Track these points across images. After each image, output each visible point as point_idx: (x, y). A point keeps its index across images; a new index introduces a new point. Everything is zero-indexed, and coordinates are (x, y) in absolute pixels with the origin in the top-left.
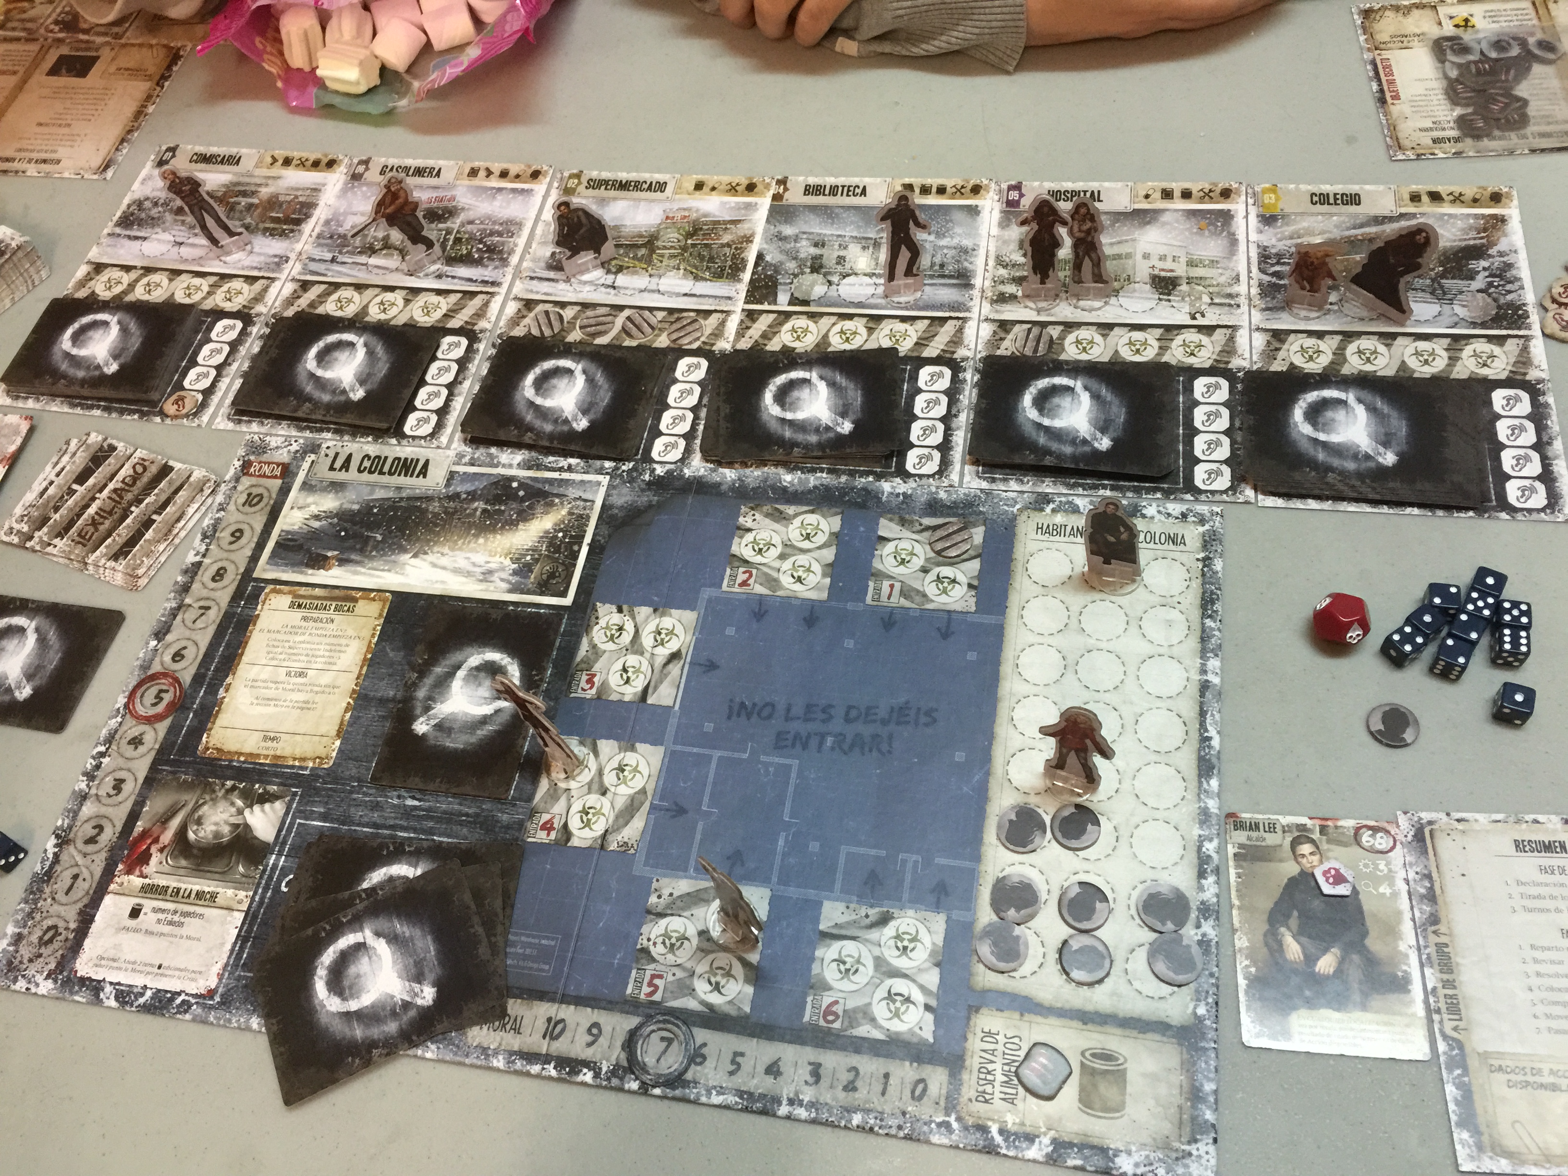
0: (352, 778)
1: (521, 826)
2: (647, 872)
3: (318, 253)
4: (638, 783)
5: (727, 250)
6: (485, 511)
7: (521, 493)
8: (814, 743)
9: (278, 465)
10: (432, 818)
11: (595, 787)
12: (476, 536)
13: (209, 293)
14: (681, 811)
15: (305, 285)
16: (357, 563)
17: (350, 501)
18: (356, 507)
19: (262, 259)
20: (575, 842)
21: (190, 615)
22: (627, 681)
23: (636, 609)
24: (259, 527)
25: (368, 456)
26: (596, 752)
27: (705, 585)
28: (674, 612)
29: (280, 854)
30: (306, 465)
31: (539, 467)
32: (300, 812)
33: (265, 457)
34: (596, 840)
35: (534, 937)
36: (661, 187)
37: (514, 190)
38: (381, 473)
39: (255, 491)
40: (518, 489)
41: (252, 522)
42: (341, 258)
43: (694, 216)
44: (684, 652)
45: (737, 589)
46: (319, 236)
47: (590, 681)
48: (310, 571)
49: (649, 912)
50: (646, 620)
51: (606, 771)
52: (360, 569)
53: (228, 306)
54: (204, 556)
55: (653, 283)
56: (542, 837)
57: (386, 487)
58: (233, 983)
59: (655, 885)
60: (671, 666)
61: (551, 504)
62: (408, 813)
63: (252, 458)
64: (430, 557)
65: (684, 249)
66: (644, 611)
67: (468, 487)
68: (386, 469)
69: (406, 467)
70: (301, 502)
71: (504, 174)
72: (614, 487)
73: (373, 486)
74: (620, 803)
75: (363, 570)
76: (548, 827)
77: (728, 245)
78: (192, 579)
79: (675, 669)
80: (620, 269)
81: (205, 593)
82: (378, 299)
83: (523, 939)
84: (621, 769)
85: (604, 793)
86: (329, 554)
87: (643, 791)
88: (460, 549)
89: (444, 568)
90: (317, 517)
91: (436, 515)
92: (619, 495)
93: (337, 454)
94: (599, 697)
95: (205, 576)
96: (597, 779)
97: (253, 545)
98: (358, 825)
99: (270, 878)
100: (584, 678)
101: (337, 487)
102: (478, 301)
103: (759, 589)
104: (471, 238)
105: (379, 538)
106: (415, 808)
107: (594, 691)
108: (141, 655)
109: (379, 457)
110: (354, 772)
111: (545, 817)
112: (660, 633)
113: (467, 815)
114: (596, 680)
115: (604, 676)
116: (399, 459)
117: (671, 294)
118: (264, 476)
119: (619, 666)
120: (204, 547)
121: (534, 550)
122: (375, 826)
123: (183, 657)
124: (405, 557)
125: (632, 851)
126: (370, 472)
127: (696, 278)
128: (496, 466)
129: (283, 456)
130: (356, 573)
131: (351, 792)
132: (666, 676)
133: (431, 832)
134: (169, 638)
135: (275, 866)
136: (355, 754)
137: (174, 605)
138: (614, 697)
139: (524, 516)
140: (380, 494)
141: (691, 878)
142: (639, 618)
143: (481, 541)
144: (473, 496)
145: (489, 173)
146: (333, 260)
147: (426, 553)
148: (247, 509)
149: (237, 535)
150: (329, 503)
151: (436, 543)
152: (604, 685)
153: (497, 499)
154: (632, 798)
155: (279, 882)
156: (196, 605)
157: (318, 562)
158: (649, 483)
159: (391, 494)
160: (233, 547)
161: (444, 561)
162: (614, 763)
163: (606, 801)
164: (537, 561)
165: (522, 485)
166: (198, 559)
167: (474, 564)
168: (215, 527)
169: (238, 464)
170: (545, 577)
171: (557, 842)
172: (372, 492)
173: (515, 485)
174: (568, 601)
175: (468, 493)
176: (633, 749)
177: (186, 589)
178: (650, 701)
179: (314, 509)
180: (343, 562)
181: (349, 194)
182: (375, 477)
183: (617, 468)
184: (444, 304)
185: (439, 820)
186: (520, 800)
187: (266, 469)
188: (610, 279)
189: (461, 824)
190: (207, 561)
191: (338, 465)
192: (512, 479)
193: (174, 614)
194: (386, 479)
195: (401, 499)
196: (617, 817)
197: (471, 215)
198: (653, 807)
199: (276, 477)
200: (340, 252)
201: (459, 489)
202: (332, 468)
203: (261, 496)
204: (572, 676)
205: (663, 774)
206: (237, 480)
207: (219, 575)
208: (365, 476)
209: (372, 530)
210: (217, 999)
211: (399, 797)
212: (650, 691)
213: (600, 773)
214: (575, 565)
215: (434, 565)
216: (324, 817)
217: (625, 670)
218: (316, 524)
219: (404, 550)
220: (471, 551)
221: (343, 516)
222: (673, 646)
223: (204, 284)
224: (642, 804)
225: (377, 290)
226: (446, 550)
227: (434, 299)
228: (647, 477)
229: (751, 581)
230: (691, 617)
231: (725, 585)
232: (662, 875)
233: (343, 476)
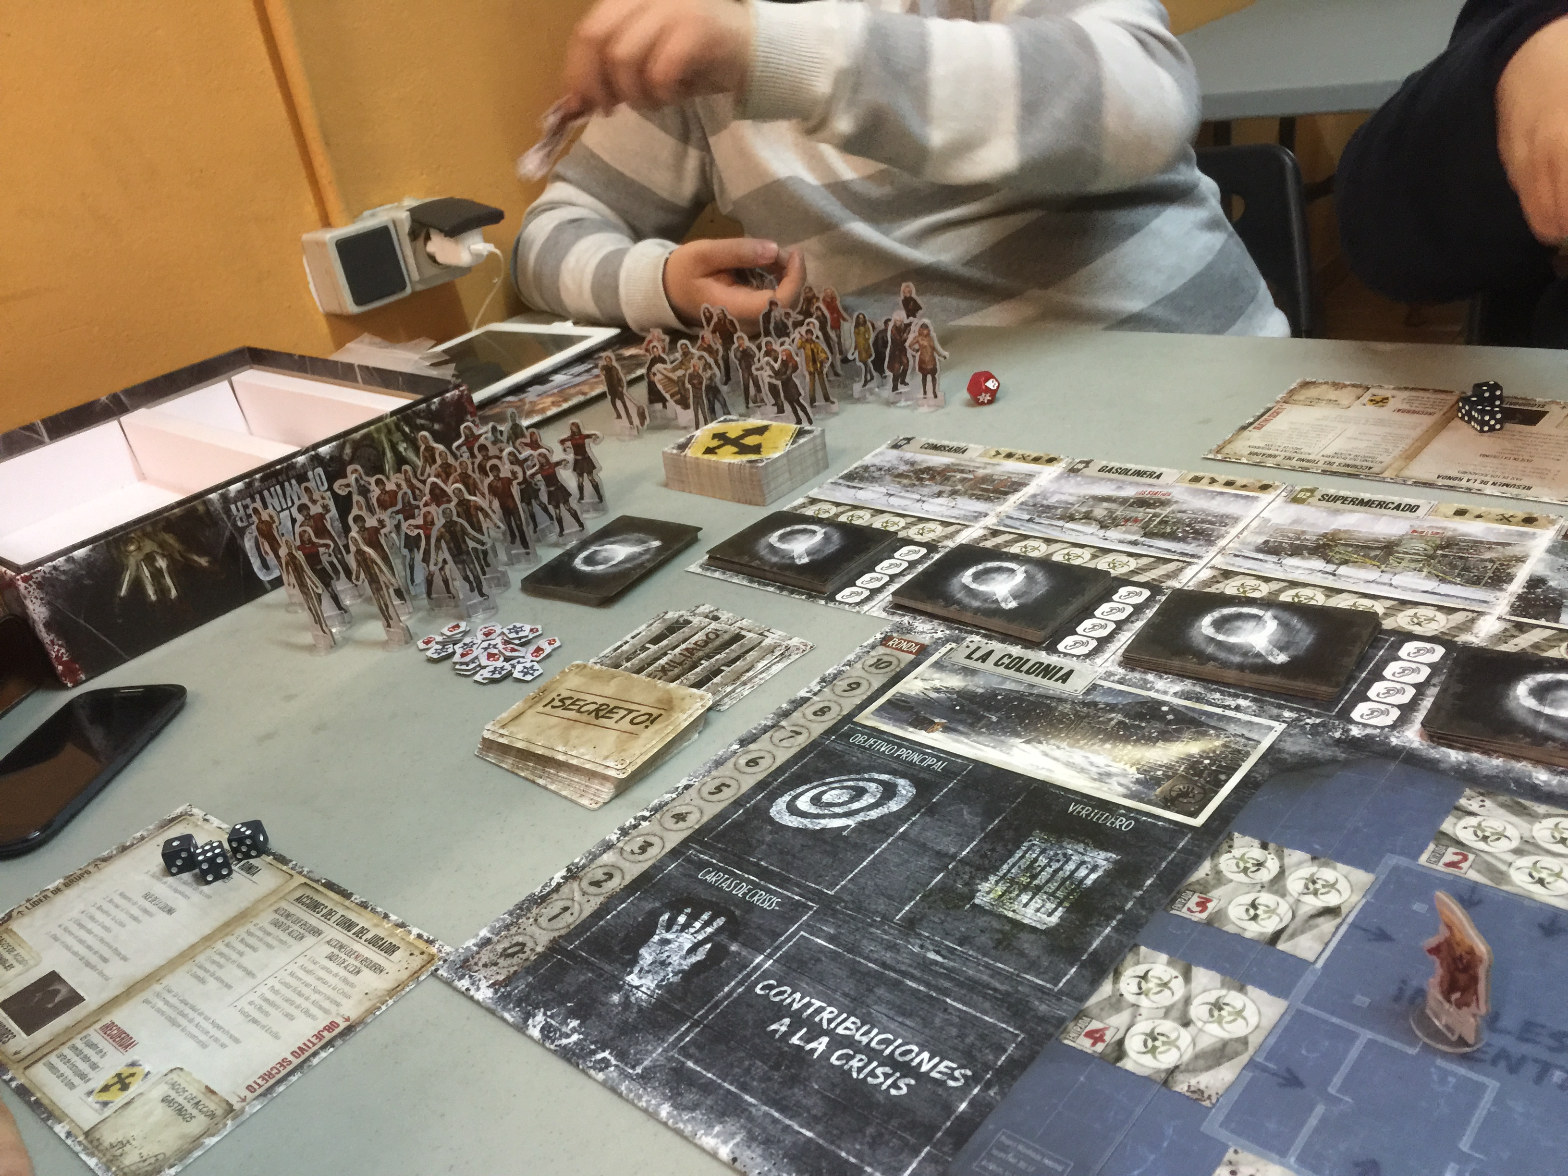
0: (876, 913)
1: (1060, 1023)
2: (1223, 1135)
3: (1017, 514)
4: (1238, 1029)
5: (1489, 566)
6: (1120, 723)
7: (1170, 717)
8: (1530, 1070)
9: (917, 644)
10: (952, 979)
11: (1175, 1013)
12: (1104, 741)
13: (905, 528)
14: (1292, 1080)
15: (996, 533)
16: (961, 733)
17: (977, 685)
18: (980, 691)
19: (963, 512)
20: (1128, 1064)
21: (778, 735)
22: (1255, 918)
23: (1287, 851)
24: (876, 685)
25: (1010, 656)
26: (1187, 977)
27: (1393, 852)
28: (1339, 866)
29: (769, 956)
30: (943, 650)
31: (1199, 699)
32: (808, 925)
33: (908, 637)
34: (1158, 1071)
35: (1036, 1151)
36: (1411, 508)
37: (1237, 496)
38: (1018, 670)
39: (886, 658)
40: (1167, 713)
41: (872, 680)
42: (1038, 520)
43: (1450, 534)
44: (1344, 911)
45: (1440, 867)
46: (1023, 504)
47: (1203, 905)
48: (911, 729)
50: (1299, 864)
51: (1196, 1002)
52: (962, 738)
53: (919, 538)
54: (815, 694)
55: (1386, 578)
56: (1085, 1044)
57: (1020, 682)
58: (662, 1061)
59: (1230, 1155)
60: (1321, 920)
61: (1205, 734)
62: (926, 965)
63: (895, 635)
64: (1044, 747)
65: (1432, 557)
66: (1295, 856)
67: (1110, 700)
68: (1025, 668)
69: (1047, 671)
70: (926, 676)
71: (1229, 484)
72: (1290, 735)
73: (1006, 678)
74: (1205, 1043)
75: (966, 740)
76: (1096, 1036)
77: (1491, 561)
78: (795, 709)
79: (1327, 925)
80: (1345, 562)
81: (802, 721)
82: (1066, 551)
83: (1021, 1147)
84: (1218, 1006)
85: (1186, 1023)
86: (937, 720)
87: (1244, 1041)
88: (1081, 748)
89: (1055, 759)
90: (937, 690)
91: (1064, 715)
92: (1293, 743)
93: (979, 648)
94: (1209, 923)
95: (808, 710)
96: (1180, 1006)
97: (865, 697)
98: (865, 958)
99: (749, 975)
100: (1195, 899)
101: (967, 671)
102: (1171, 567)
103: (1474, 875)
104: (1179, 522)
105: (994, 719)
106: (936, 963)
107: (1204, 916)
108: (720, 753)
109: (1021, 659)
110: (881, 908)
111: (1095, 1025)
112: (1314, 882)
113: (995, 990)
114: (1210, 906)
115: (1222, 904)
116: (1042, 664)
117: (1405, 589)
118: (901, 650)
119: (1248, 899)
120: (818, 688)
121: (1169, 767)
122: (884, 965)
123: (757, 764)
124: (1017, 741)
125: (1207, 1103)
126: (1007, 667)
127: (1442, 580)
128: (1149, 690)
129: (926, 639)
130: (958, 741)
131: (871, 925)
132: (1311, 928)
133: (946, 992)
134: (752, 747)
135: (759, 966)
136: (890, 892)
137: (769, 723)
138: (1230, 929)
139: (1166, 736)
140: (1009, 686)
141: (1289, 1167)
142: (1287, 861)
143: (1108, 746)
144: (1112, 708)
145: (1213, 481)
146: (1030, 520)
147: (1040, 742)
148: (873, 669)
149: (854, 686)
150: (955, 682)
151: (1054, 737)
152: (1220, 914)
153: (1141, 716)
154: (1225, 1044)
155: (757, 982)
156: (789, 729)
157: (925, 724)
158: (1338, 742)
159: (1022, 688)
160: (846, 694)
161: (1057, 753)
162: (1212, 997)
163: (1185, 1037)
164: (1169, 778)
165: (1173, 710)
166: (809, 695)
167: (1092, 764)
168: (835, 677)
169: (879, 636)
170: (1174, 794)
171: (1102, 1056)
172: (1002, 683)
173: (1165, 709)
174: (1198, 821)
175: (1107, 705)
176: (1242, 989)
177: (786, 714)
178: (1281, 946)
179: (937, 684)
180: (946, 729)
181: (1062, 481)
182: (1011, 672)
183: (1298, 719)
184: (1133, 564)
185: (961, 985)
186: (1068, 995)
187: (904, 646)
188: (1330, 568)
189: (985, 996)
190: (815, 698)
191: (975, 656)
192: (1164, 703)
193: (766, 730)
194: (1019, 676)
195: (1031, 694)
196: (1197, 1057)
197: (1184, 507)
198: (1251, 1064)
199: (911, 652)
200: (1039, 516)
201: (1098, 699)
202: (969, 657)
203: (890, 663)
204: (1180, 893)
205: (1279, 1031)
206: (873, 647)
207: (822, 711)
208: (1001, 670)
209: (989, 711)
210: (639, 1070)
211: (922, 947)
212: (1284, 936)
213: (1187, 1001)
214: (1216, 793)
215: (1046, 755)
216: (831, 939)
217: (1254, 905)
218: (934, 695)
219: (1018, 735)
220: (1092, 752)
221: (963, 695)
222: (1331, 900)
223: (903, 522)
224: (1237, 1054)
225: (1066, 545)
226: (1064, 745)
227: (1125, 559)
228: (1337, 735)
229: (1465, 865)
230: (1363, 877)
231: (1423, 859)
232: (1244, 1148)
233: (978, 665)
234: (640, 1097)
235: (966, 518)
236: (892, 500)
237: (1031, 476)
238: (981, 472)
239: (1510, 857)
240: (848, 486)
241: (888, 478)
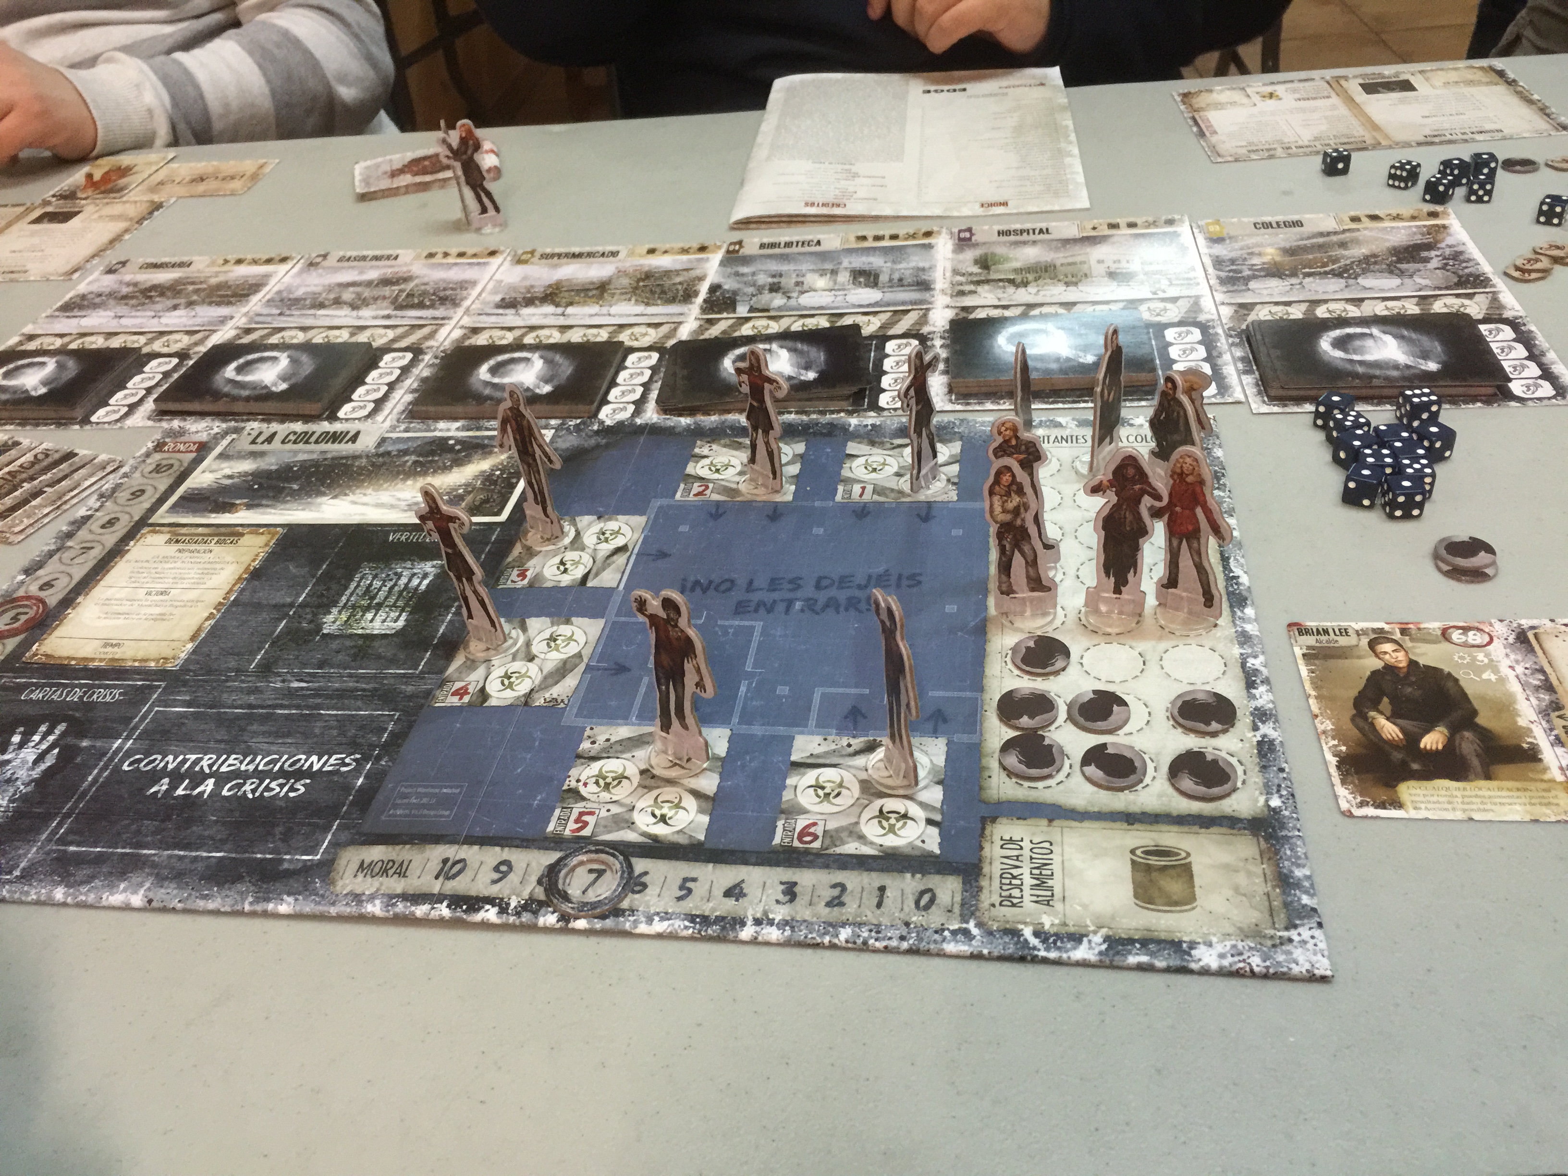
0: (230, 670)
1: (428, 694)
2: (579, 722)
3: (265, 311)
4: (573, 649)
5: (680, 287)
6: (415, 462)
7: (458, 447)
8: (780, 608)
9: (194, 443)
10: (320, 696)
11: (521, 655)
12: (405, 480)
13: (146, 344)
14: (621, 669)
15: (248, 331)
16: (267, 506)
17: (270, 463)
18: (274, 468)
19: (206, 319)
20: (493, 702)
21: (67, 555)
22: (565, 571)
23: (578, 519)
24: (162, 487)
25: (295, 433)
26: (524, 629)
27: (655, 497)
28: (620, 517)
29: (127, 738)
30: (225, 442)
31: (479, 429)
32: (160, 701)
33: (182, 439)
34: (518, 698)
35: (433, 787)
36: (614, 254)
37: (469, 264)
38: (307, 442)
39: (164, 462)
40: (455, 445)
41: (156, 484)
42: (288, 312)
43: (647, 269)
44: (630, 548)
45: (691, 498)
46: (268, 301)
47: (523, 575)
48: (214, 515)
49: (579, 757)
50: (589, 525)
51: (535, 643)
52: (269, 510)
53: (165, 350)
54: (97, 510)
55: (605, 310)
56: (454, 701)
57: (312, 452)
58: (40, 857)
59: (588, 732)
60: (615, 557)
61: (491, 453)
62: (292, 693)
63: (167, 440)
64: (351, 497)
65: (636, 288)
66: (584, 520)
67: (402, 447)
68: (313, 439)
69: (335, 437)
70: (214, 467)
71: (461, 255)
72: (560, 437)
73: (296, 453)
74: (549, 667)
75: (273, 511)
76: (461, 693)
77: (680, 283)
78: (79, 528)
79: (621, 559)
80: (571, 304)
81: (90, 537)
82: (324, 335)
83: (420, 790)
84: (553, 639)
85: (531, 658)
86: (238, 502)
87: (579, 655)
88: (386, 489)
89: (364, 504)
90: (230, 477)
91: (360, 468)
92: (564, 441)
93: (260, 433)
94: (531, 585)
95: (94, 525)
96: (523, 649)
97: (154, 500)
98: (229, 708)
99: (111, 759)
100: (515, 572)
101: (254, 455)
102: (426, 331)
103: (716, 497)
104: (424, 293)
105: (295, 487)
106: (302, 688)
107: (526, 581)
108: (5, 587)
109: (306, 433)
110: (233, 664)
111: (458, 685)
112: (603, 534)
113: (364, 690)
114: (529, 574)
115: (538, 570)
116: (328, 433)
117: (621, 316)
118: (179, 451)
119: (557, 560)
120: (99, 504)
121: (467, 485)
122: (250, 706)
123: (53, 586)
124: (324, 499)
125: (562, 705)
126: (295, 442)
127: (647, 304)
128: (434, 430)
129: (204, 437)
130: (263, 514)
131: (227, 681)
132: (609, 565)
133: (319, 707)
134: (41, 572)
135: (119, 749)
136: (236, 650)
137: (53, 547)
138: (549, 584)
139: (458, 462)
140: (301, 457)
141: (633, 724)
142: (579, 525)
143: (409, 482)
144: (406, 452)
145: (446, 255)
146: (280, 314)
147: (346, 495)
148: (154, 475)
149: (138, 493)
150: (247, 466)
151: (358, 487)
152: (538, 577)
153: (432, 453)
154: (565, 662)
155: (122, 761)
156: (78, 547)
157: (228, 507)
158: (597, 433)
159: (315, 456)
160: (131, 502)
161: (365, 499)
162: (547, 635)
163: (533, 669)
164: (470, 493)
165: (458, 441)
166: (89, 513)
167: (399, 500)
168: (114, 490)
169: (150, 445)
170: (477, 503)
171: (470, 704)
172: (295, 456)
173: (451, 442)
174: (504, 517)
175: (399, 451)
176: (568, 622)
177: (69, 535)
178: (590, 584)
179: (228, 472)
180: (249, 507)
181: (305, 275)
182: (301, 446)
183: (563, 424)
184: (391, 334)
185: (329, 697)
186: (429, 673)
187: (182, 447)
188: (560, 310)
189: (356, 698)
190: (98, 514)
191: (260, 440)
192: (450, 438)
193: (51, 554)
194: (308, 447)
195: (325, 459)
196: (545, 678)
197: (426, 280)
198: (588, 668)
199: (191, 451)
200: (289, 309)
201: (390, 449)
202: (253, 442)
203: (172, 465)
204: (502, 573)
205: (602, 641)
206: (148, 455)
207: (111, 523)
208: (289, 446)
209: (289, 482)
210: (17, 873)
211: (283, 681)
212: (591, 576)
213: (528, 644)
214: (511, 493)
215: (356, 503)
216: (188, 704)
217: (562, 563)
218: (228, 482)
219: (324, 494)
220: (398, 490)
221: (257, 475)
222: (620, 542)
223: (142, 340)
224: (576, 666)
225: (321, 330)
226: (370, 491)
227: (382, 331)
228: (596, 428)
229: (708, 492)
230: (640, 520)
231: (678, 496)
232: (597, 724)
233: (265, 447)
234: (27, 893)
235: (210, 323)
236: (123, 321)
237: (267, 276)
238: (214, 281)
239: (737, 479)
240: (68, 317)
241: (112, 302)
